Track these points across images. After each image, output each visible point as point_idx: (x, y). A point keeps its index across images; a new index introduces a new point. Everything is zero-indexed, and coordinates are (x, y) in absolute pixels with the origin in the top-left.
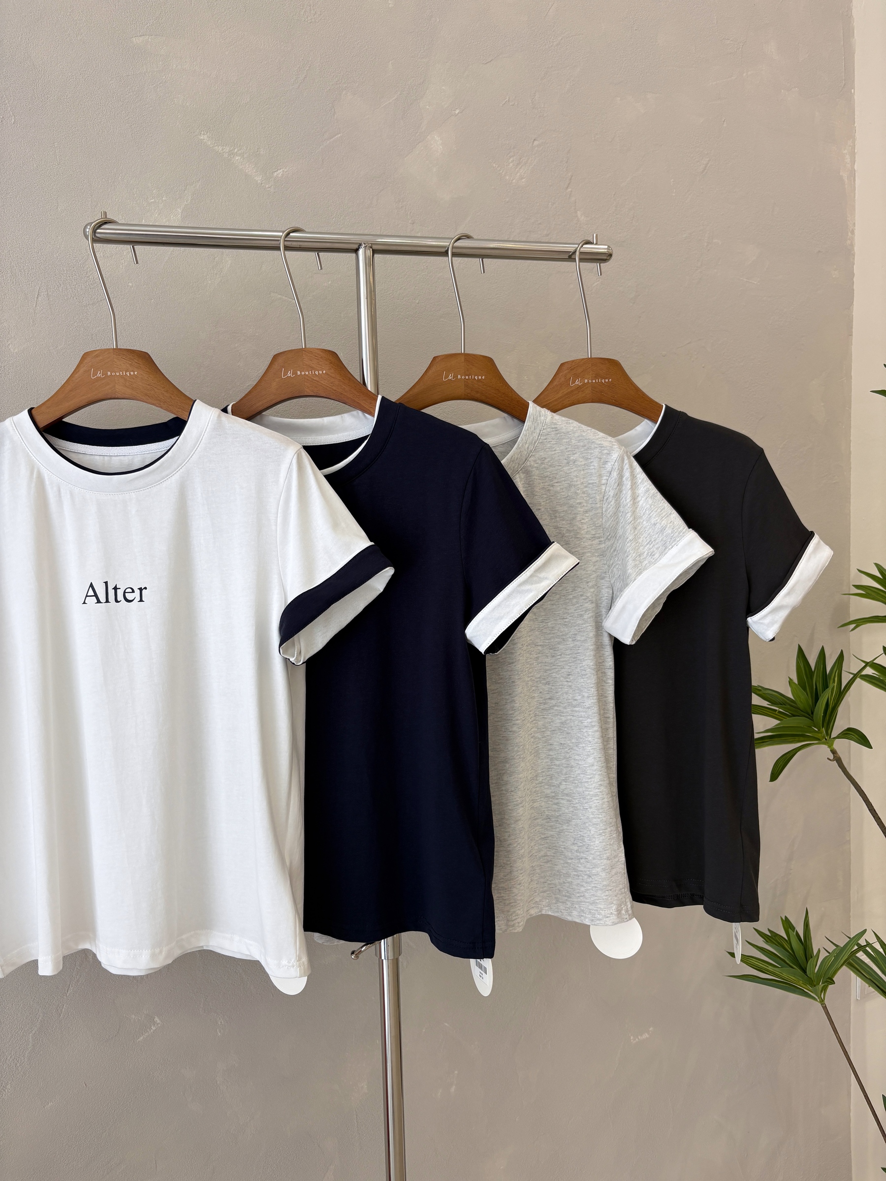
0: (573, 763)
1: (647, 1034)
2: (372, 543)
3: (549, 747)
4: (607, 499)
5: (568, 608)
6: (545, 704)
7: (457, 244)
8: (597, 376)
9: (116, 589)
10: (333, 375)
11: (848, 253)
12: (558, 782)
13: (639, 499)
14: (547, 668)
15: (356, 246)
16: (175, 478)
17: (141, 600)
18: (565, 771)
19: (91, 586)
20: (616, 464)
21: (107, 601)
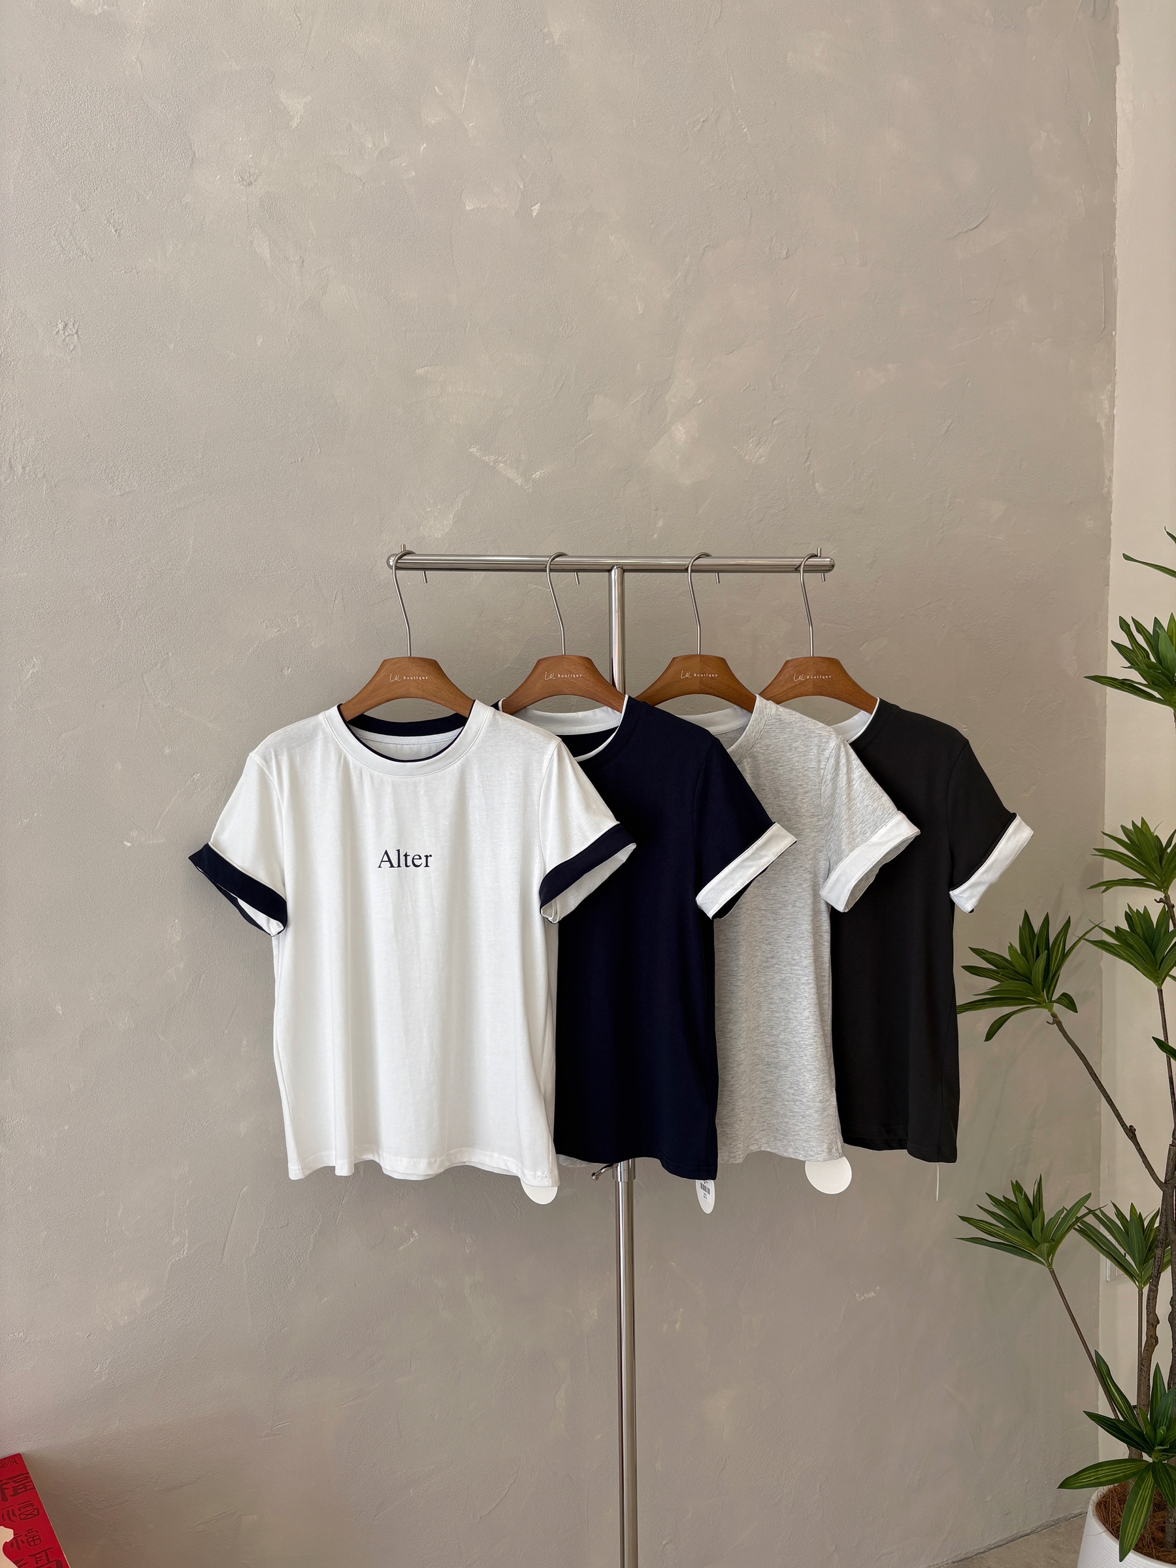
0: (791, 1016)
1: (873, 1293)
2: (618, 823)
3: (770, 1001)
4: (825, 782)
5: (789, 877)
6: (767, 962)
7: (696, 562)
8: (818, 673)
9: (406, 856)
10: (588, 678)
11: (1105, 501)
12: (777, 1033)
13: (854, 782)
14: (769, 930)
15: (609, 568)
16: (458, 763)
17: (427, 866)
18: (784, 1022)
19: (386, 853)
20: (833, 751)
21: (399, 866)
